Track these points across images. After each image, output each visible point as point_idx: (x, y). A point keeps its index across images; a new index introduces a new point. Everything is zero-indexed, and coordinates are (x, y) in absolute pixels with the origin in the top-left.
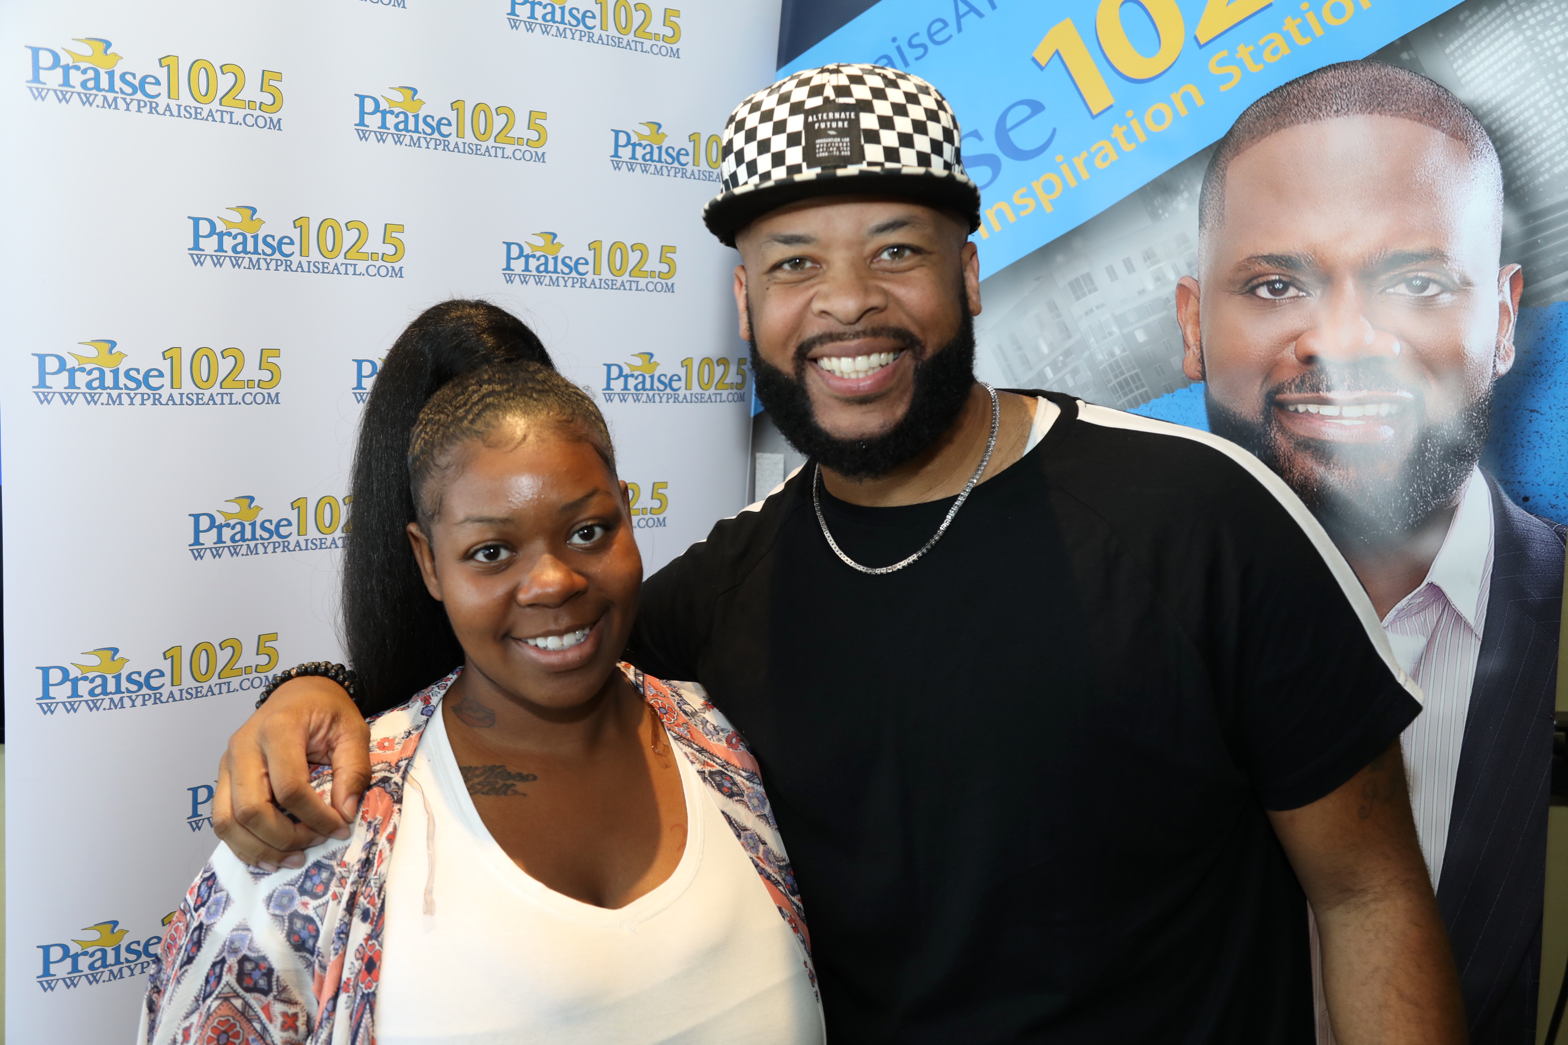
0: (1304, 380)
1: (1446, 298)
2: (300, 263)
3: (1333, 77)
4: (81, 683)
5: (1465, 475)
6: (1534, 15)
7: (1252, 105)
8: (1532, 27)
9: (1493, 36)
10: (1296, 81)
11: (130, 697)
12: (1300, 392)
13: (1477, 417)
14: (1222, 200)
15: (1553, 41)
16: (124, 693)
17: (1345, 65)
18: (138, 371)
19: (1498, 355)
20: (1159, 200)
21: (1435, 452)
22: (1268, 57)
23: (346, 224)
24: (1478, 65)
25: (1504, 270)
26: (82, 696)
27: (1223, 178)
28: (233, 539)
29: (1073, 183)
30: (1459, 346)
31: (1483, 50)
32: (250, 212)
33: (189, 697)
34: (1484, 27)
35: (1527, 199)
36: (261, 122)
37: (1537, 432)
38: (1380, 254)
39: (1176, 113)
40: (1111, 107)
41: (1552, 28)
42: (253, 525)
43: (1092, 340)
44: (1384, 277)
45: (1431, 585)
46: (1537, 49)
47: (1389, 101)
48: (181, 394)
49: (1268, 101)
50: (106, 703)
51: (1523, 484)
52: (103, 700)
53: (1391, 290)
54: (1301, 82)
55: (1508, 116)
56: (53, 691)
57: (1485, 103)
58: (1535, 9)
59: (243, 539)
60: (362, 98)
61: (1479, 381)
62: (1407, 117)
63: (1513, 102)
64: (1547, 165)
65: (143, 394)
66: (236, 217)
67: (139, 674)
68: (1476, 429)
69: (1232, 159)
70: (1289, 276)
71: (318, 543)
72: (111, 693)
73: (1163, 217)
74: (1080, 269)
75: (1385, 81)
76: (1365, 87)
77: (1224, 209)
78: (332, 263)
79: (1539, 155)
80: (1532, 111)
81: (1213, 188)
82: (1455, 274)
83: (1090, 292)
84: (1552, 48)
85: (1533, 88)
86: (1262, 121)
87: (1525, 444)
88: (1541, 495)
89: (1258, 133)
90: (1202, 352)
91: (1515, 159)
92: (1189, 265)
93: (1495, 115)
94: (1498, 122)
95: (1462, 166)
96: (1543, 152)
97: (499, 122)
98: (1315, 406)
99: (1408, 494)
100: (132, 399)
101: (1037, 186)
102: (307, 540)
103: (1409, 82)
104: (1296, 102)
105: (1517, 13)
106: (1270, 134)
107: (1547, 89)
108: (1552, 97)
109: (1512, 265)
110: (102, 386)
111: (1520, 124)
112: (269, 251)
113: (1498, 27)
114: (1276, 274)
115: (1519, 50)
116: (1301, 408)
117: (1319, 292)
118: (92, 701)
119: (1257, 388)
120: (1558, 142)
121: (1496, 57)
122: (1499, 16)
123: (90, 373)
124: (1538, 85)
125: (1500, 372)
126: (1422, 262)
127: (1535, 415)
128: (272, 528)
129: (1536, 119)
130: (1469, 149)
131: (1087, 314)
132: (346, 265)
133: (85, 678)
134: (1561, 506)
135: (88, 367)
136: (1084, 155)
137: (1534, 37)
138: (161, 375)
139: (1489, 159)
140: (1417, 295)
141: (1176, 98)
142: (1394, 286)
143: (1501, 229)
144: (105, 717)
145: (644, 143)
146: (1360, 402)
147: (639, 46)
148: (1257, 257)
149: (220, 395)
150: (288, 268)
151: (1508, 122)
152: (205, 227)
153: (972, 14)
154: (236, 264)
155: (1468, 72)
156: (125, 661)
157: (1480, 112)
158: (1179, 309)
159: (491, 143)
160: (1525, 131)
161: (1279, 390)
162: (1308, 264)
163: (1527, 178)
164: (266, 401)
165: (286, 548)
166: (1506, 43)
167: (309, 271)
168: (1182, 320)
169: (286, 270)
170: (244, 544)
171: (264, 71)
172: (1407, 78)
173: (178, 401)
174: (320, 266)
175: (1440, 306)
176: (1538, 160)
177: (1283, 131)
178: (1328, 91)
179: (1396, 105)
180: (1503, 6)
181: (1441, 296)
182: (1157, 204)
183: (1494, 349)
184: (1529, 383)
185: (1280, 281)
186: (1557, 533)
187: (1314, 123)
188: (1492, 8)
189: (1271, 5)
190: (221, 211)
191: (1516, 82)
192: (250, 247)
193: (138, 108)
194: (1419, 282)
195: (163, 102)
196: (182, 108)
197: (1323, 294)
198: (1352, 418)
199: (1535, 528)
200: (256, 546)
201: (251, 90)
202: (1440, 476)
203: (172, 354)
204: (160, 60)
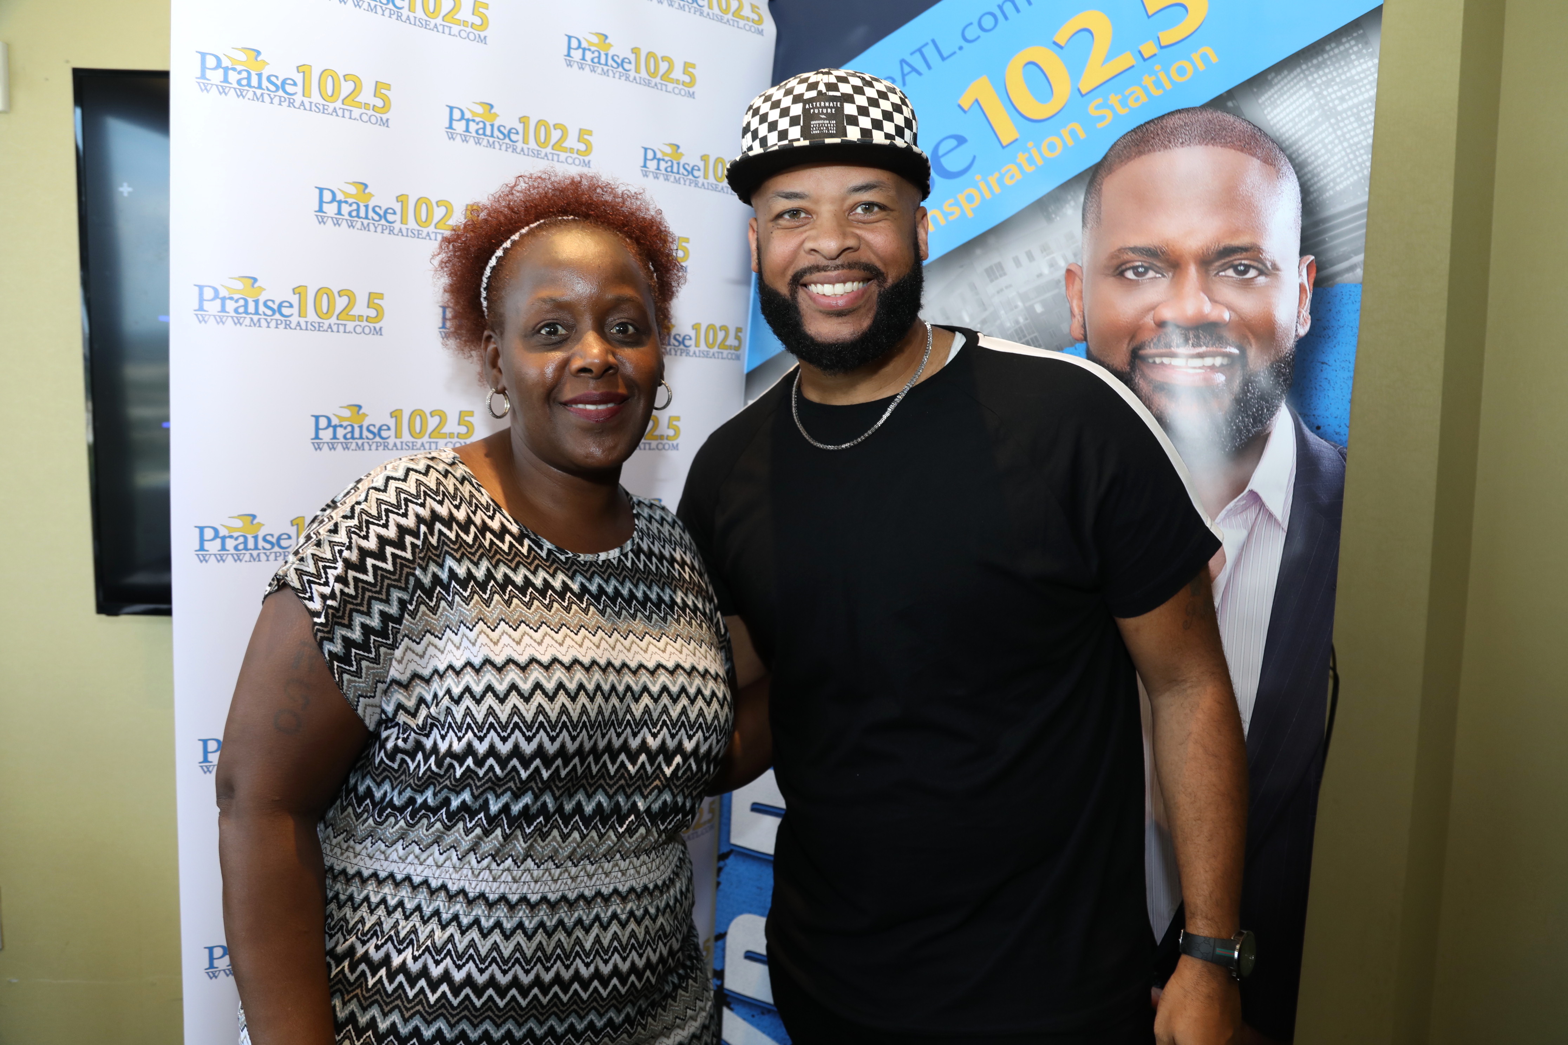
0: (1159, 340)
1: (1262, 279)
2: (401, 229)
3: (1179, 119)
4: (228, 540)
5: (1276, 409)
6: (1320, 77)
8: (1319, 86)
9: (1292, 91)
10: (1152, 121)
11: (265, 553)
12: (1157, 348)
13: (1284, 367)
14: (1099, 206)
16: (260, 550)
17: (1187, 110)
18: (274, 302)
19: (1298, 322)
20: (1052, 208)
21: (1254, 393)
22: (1132, 103)
23: (437, 202)
24: (1282, 112)
25: (1303, 260)
26: (229, 551)
27: (1099, 191)
28: (345, 437)
29: (988, 195)
30: (1272, 315)
31: (1285, 101)
32: (363, 187)
34: (1286, 85)
35: (1318, 208)
36: (373, 119)
37: (1326, 379)
38: (1214, 247)
39: (1064, 143)
40: (1016, 140)
41: (1332, 86)
42: (361, 427)
43: (1002, 312)
44: (1217, 264)
45: (1252, 492)
46: (1323, 102)
47: (1219, 136)
48: (307, 322)
49: (1132, 135)
51: (1316, 416)
52: (245, 554)
53: (1222, 274)
54: (1156, 122)
55: (1303, 149)
56: (207, 545)
57: (1287, 139)
58: (1321, 73)
59: (353, 438)
60: (451, 108)
61: (1285, 341)
62: (1232, 148)
63: (1307, 139)
64: (1332, 184)
65: (277, 320)
66: (352, 190)
68: (1284, 376)
69: (1107, 177)
70: (1149, 263)
71: (410, 445)
73: (1056, 220)
74: (993, 259)
75: (1216, 121)
76: (1202, 126)
77: (1100, 214)
78: (425, 231)
79: (1325, 177)
80: (1320, 145)
81: (1092, 198)
82: (1267, 263)
83: (1001, 276)
84: (1333, 100)
85: (1320, 129)
86: (1128, 149)
87: (1318, 387)
88: (1329, 425)
89: (1124, 159)
90: (1084, 320)
91: (1309, 180)
92: (1075, 255)
93: (1294, 148)
94: (1296, 153)
95: (1272, 184)
96: (1328, 175)
97: (556, 135)
98: (1168, 360)
99: (1235, 424)
100: (269, 323)
101: (961, 198)
102: (402, 443)
103: (1233, 122)
104: (1153, 136)
105: (1309, 75)
106: (1134, 159)
107: (1330, 130)
108: (1334, 136)
109: (1308, 256)
110: (246, 312)
111: (1313, 154)
112: (377, 218)
113: (1295, 85)
114: (1139, 261)
115: (1310, 101)
116: (1158, 360)
117: (1171, 274)
118: (237, 555)
119: (1125, 346)
120: (1339, 168)
121: (1294, 106)
122: (1295, 77)
123: (237, 301)
125: (1301, 334)
126: (1244, 253)
127: (1325, 366)
128: (376, 431)
129: (1323, 151)
130: (1276, 172)
131: (998, 292)
132: (436, 233)
133: (231, 537)
134: (1342, 433)
135: (236, 297)
136: (997, 175)
137: (1320, 93)
138: (291, 306)
139: (1291, 180)
140: (1241, 277)
141: (1065, 133)
142: (1224, 270)
143: (1300, 230)
144: (245, 567)
145: (667, 158)
146: (1201, 356)
147: (664, 88)
148: (1125, 249)
149: (336, 325)
150: (391, 231)
151: (1304, 153)
152: (327, 196)
153: (914, 73)
154: (351, 226)
155: (1275, 116)
157: (1284, 145)
158: (1067, 288)
159: (549, 150)
160: (1316, 160)
161: (1141, 347)
162: (1163, 253)
163: (1317, 193)
164: (372, 333)
165: (386, 447)
166: (1301, 96)
167: (407, 236)
168: (1069, 297)
169: (390, 233)
170: (354, 441)
171: (376, 81)
172: (1232, 120)
173: (304, 327)
174: (416, 233)
175: (1257, 286)
176: (1325, 181)
177: (1144, 157)
178: (1176, 129)
179: (1224, 139)
180: (1299, 70)
181: (1258, 278)
182: (1051, 211)
183: (1296, 317)
184: (1320, 343)
185: (1142, 266)
186: (1339, 454)
187: (1166, 151)
188: (1291, 71)
189: (1133, 66)
190: (341, 184)
191: (1309, 124)
192: (362, 214)
193: (280, 104)
194: (1242, 268)
195: (298, 98)
196: (313, 105)
197: (1173, 276)
198: (1195, 368)
199: (1325, 450)
200: (363, 444)
201: (366, 96)
202: (1257, 410)
203: (300, 291)
204: (298, 67)
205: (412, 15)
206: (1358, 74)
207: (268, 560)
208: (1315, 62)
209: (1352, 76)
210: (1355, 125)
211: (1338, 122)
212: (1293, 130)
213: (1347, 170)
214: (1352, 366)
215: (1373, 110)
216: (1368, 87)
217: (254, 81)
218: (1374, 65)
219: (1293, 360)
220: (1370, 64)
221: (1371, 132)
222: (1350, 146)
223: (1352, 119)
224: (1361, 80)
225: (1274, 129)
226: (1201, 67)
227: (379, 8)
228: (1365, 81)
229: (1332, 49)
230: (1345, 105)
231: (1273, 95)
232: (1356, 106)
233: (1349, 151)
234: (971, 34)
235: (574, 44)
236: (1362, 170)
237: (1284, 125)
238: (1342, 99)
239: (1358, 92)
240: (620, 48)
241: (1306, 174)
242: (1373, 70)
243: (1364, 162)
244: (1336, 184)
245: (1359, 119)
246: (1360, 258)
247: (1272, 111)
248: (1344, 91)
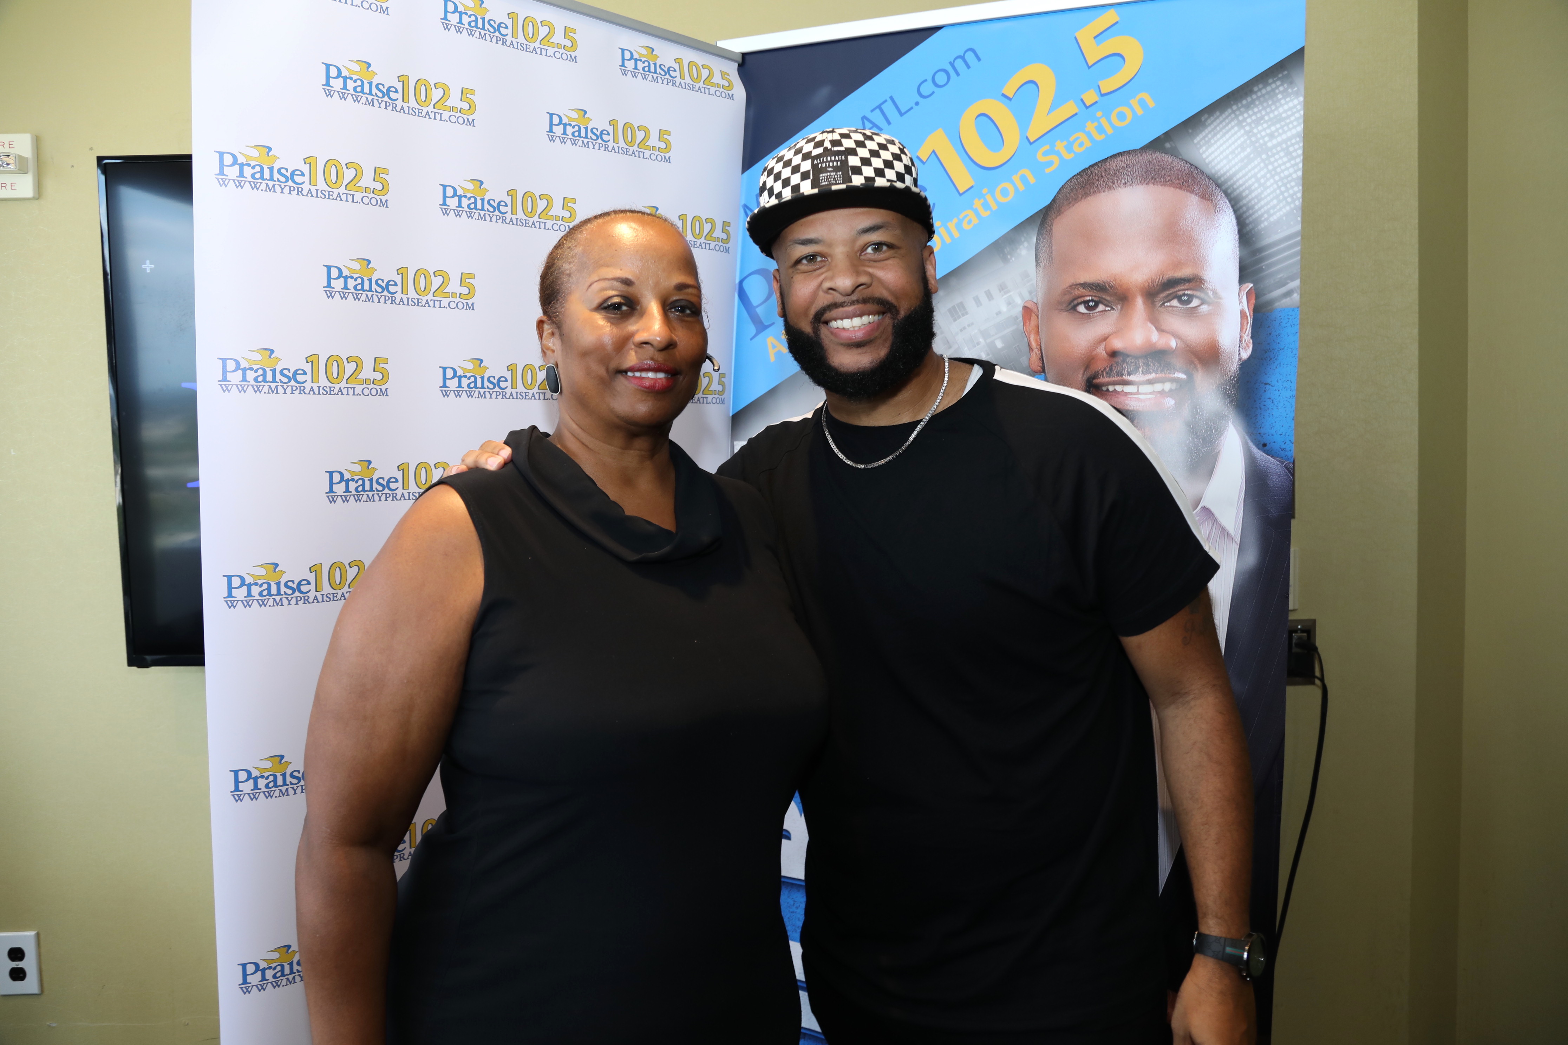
0: (1112, 369)
1: (1204, 308)
2: (402, 299)
3: (1121, 161)
4: (253, 587)
5: (1224, 430)
6: (1250, 116)
7: (1068, 181)
8: (1249, 124)
9: (1224, 131)
10: (1096, 164)
11: (287, 598)
12: (1110, 377)
13: (1229, 389)
14: (1051, 246)
15: (1263, 133)
16: (283, 595)
17: (1128, 152)
18: (289, 370)
19: (1241, 346)
20: (1007, 250)
21: (1202, 414)
22: (1077, 149)
23: (434, 273)
24: (1216, 150)
25: (1242, 288)
26: (254, 597)
27: (1050, 231)
28: (356, 490)
29: (948, 240)
30: (1216, 341)
31: (1218, 140)
32: (366, 263)
33: (328, 600)
34: (1218, 125)
35: (1254, 239)
36: (374, 202)
37: (1270, 398)
38: (1159, 279)
39: (1016, 189)
40: (972, 187)
41: (1262, 124)
42: (371, 480)
44: (1162, 295)
45: (1204, 508)
46: (1253, 139)
47: (1159, 176)
48: (319, 387)
49: (1078, 178)
50: (271, 602)
51: (1262, 434)
52: (269, 599)
53: (1168, 304)
54: (1100, 165)
55: (1238, 184)
56: (235, 592)
57: (1223, 175)
58: (1250, 112)
59: (364, 490)
60: (445, 187)
61: (1230, 364)
62: (1171, 186)
63: (1240, 174)
64: (1266, 216)
65: (292, 387)
66: (357, 266)
67: (293, 582)
68: (1229, 398)
69: (1056, 218)
70: (1099, 297)
71: (417, 495)
72: (274, 595)
73: (1011, 261)
74: (955, 299)
75: (1155, 161)
76: (1143, 166)
77: (1052, 253)
78: (424, 299)
79: (1259, 209)
80: (1253, 180)
81: (1044, 239)
82: (1209, 292)
83: (963, 315)
84: (1263, 138)
85: (1253, 165)
86: (1075, 192)
87: (1263, 407)
88: (1275, 442)
89: (1072, 200)
90: (1042, 353)
91: (1244, 212)
92: (1030, 293)
93: (1229, 183)
94: (1231, 188)
95: (1210, 218)
96: (1262, 207)
97: (542, 205)
98: (1121, 386)
99: (1186, 445)
100: (285, 390)
102: (408, 494)
103: (1172, 162)
104: (1097, 178)
105: (1239, 115)
106: (1081, 200)
107: (1262, 165)
108: (1265, 170)
109: (1247, 284)
110: (265, 380)
111: (1247, 188)
112: (379, 290)
113: (1227, 125)
114: (1089, 296)
115: (1242, 139)
116: (1111, 388)
117: (1119, 307)
118: (261, 600)
119: (1080, 376)
120: (1272, 200)
121: (1227, 144)
122: (1227, 117)
123: (256, 371)
124: (1256, 162)
125: (1243, 358)
126: (1187, 284)
127: (1268, 386)
128: (385, 483)
129: (1256, 185)
130: (1214, 207)
131: (961, 330)
132: (434, 301)
133: (256, 584)
134: (1288, 449)
135: (255, 367)
137: (1251, 131)
138: (305, 373)
139: (1227, 213)
140: (1185, 307)
142: (1169, 301)
143: (1238, 260)
144: (271, 612)
146: (1150, 382)
147: (641, 155)
148: (1076, 285)
149: (346, 389)
150: (393, 301)
151: (1238, 188)
152: (334, 273)
154: (357, 298)
155: (1210, 155)
156: (283, 572)
157: (1219, 182)
158: (1024, 324)
159: (536, 219)
160: (1250, 193)
161: (1095, 376)
162: (1111, 288)
163: (1253, 224)
164: (379, 394)
165: (394, 498)
166: (1233, 135)
167: (408, 305)
168: (1027, 331)
169: (392, 303)
170: (365, 493)
171: (376, 167)
172: (1170, 160)
173: (316, 392)
174: (416, 301)
175: (1201, 314)
176: (1260, 213)
177: (1089, 198)
178: (1118, 170)
179: (1164, 178)
180: (1230, 111)
181: (1202, 307)
182: (1006, 252)
183: (1238, 342)
184: (1263, 364)
186: (1286, 468)
187: (1110, 192)
188: (1222, 112)
189: (1076, 114)
190: (346, 261)
191: (1242, 160)
192: (366, 287)
193: (290, 193)
194: (1186, 298)
195: (306, 187)
196: (319, 192)
197: (1122, 308)
198: (1146, 394)
199: (1271, 466)
200: (373, 495)
201: (367, 180)
202: (1206, 431)
203: (311, 359)
204: (304, 159)
205: (405, 106)
206: (1285, 111)
207: (289, 604)
208: (1244, 102)
209: (1280, 114)
210: (1285, 159)
211: (1268, 157)
212: (1228, 167)
213: (1279, 202)
214: (1294, 386)
215: (1301, 144)
216: (1295, 123)
217: (267, 175)
218: (1299, 103)
219: (1237, 382)
220: (1296, 102)
221: (1301, 165)
222: (1281, 179)
223: (1282, 154)
224: (1288, 117)
225: (1210, 166)
226: (1140, 112)
227: (375, 102)
228: (1292, 118)
229: (1260, 90)
230: (1275, 142)
231: (1207, 135)
232: (1285, 141)
233: (1280, 184)
234: (926, 89)
235: (556, 120)
236: (1293, 201)
237: (1219, 163)
238: (1272, 136)
239: (1286, 128)
240: (599, 122)
241: (1241, 207)
242: (1299, 107)
243: (1295, 193)
244: (1270, 215)
245: (1288, 154)
246: (1296, 283)
247: (1207, 149)
248: (1273, 128)
